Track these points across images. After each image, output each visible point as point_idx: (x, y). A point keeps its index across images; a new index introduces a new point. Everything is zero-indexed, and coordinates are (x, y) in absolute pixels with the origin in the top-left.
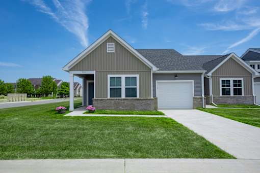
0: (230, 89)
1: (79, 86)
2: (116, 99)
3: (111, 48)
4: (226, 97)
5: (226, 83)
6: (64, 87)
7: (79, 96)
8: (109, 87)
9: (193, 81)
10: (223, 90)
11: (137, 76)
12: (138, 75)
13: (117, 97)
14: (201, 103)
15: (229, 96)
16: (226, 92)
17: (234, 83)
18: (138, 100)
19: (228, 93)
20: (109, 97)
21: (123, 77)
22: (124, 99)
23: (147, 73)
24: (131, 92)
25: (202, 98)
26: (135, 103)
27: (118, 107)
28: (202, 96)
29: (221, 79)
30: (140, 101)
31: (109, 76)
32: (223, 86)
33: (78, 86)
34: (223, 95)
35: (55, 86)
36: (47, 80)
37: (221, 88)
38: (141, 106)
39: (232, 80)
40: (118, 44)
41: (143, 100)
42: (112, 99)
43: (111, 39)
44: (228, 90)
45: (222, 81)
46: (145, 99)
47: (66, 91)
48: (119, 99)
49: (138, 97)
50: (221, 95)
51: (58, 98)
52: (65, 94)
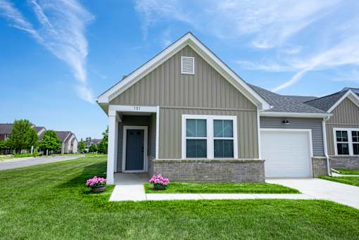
0: (347, 144)
1: (73, 137)
2: (199, 161)
3: (188, 66)
4: (344, 157)
5: (342, 136)
6: (48, 137)
7: (71, 152)
8: (184, 138)
9: (310, 130)
10: (339, 146)
11: (234, 118)
12: (236, 117)
13: (198, 157)
14: (324, 167)
15: (347, 155)
16: (343, 150)
17: (353, 135)
18: (237, 162)
19: (346, 152)
20: (184, 157)
21: (210, 119)
22: (212, 162)
23: (250, 113)
24: (224, 148)
25: (326, 160)
26: (233, 169)
27: (201, 177)
28: (325, 156)
29: (335, 129)
30: (242, 165)
31: (185, 117)
32: (338, 140)
33: (70, 137)
34: (339, 153)
35: (33, 137)
36: (22, 127)
37: (336, 143)
38: (244, 174)
39: (349, 131)
40: (201, 61)
41: (246, 162)
42: (190, 161)
43: (188, 50)
44: (346, 146)
45: (337, 132)
46: (249, 162)
47: (52, 144)
48: (203, 162)
49: (236, 157)
50: (336, 154)
51: (41, 155)
52: (50, 150)
